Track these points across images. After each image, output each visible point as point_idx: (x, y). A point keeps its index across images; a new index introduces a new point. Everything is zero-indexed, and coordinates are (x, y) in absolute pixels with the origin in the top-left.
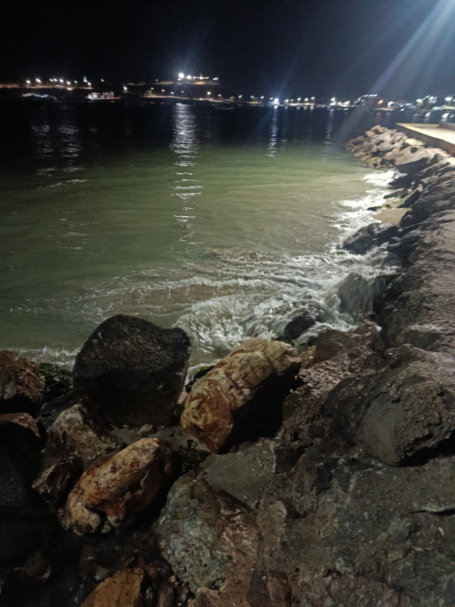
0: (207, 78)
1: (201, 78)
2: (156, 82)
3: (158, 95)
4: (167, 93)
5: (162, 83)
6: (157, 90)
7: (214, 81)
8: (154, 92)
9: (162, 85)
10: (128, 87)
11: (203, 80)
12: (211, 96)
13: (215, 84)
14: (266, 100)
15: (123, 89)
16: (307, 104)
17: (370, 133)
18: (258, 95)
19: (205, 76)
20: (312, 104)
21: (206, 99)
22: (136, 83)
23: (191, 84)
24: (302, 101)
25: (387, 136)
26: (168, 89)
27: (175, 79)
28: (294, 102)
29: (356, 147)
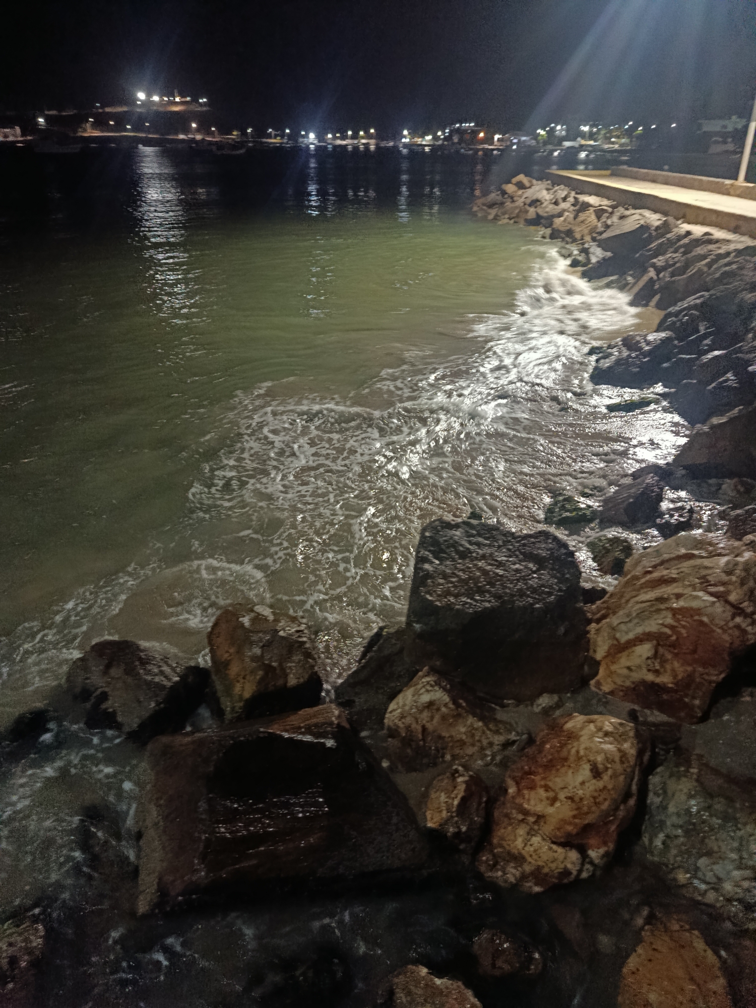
0: (188, 99)
1: (177, 99)
2: (97, 108)
3: (102, 131)
4: (120, 126)
5: (108, 110)
6: (101, 122)
7: (201, 105)
8: (95, 125)
9: (108, 113)
10: (47, 119)
11: (182, 103)
12: (198, 130)
13: (205, 109)
14: (294, 136)
15: (37, 123)
16: (364, 141)
17: (510, 188)
18: (280, 128)
19: (182, 96)
20: (372, 141)
21: (191, 136)
22: (60, 111)
23: (161, 109)
24: (355, 136)
25: (540, 191)
26: (121, 120)
27: (132, 101)
28: (344, 137)
29: (493, 212)
